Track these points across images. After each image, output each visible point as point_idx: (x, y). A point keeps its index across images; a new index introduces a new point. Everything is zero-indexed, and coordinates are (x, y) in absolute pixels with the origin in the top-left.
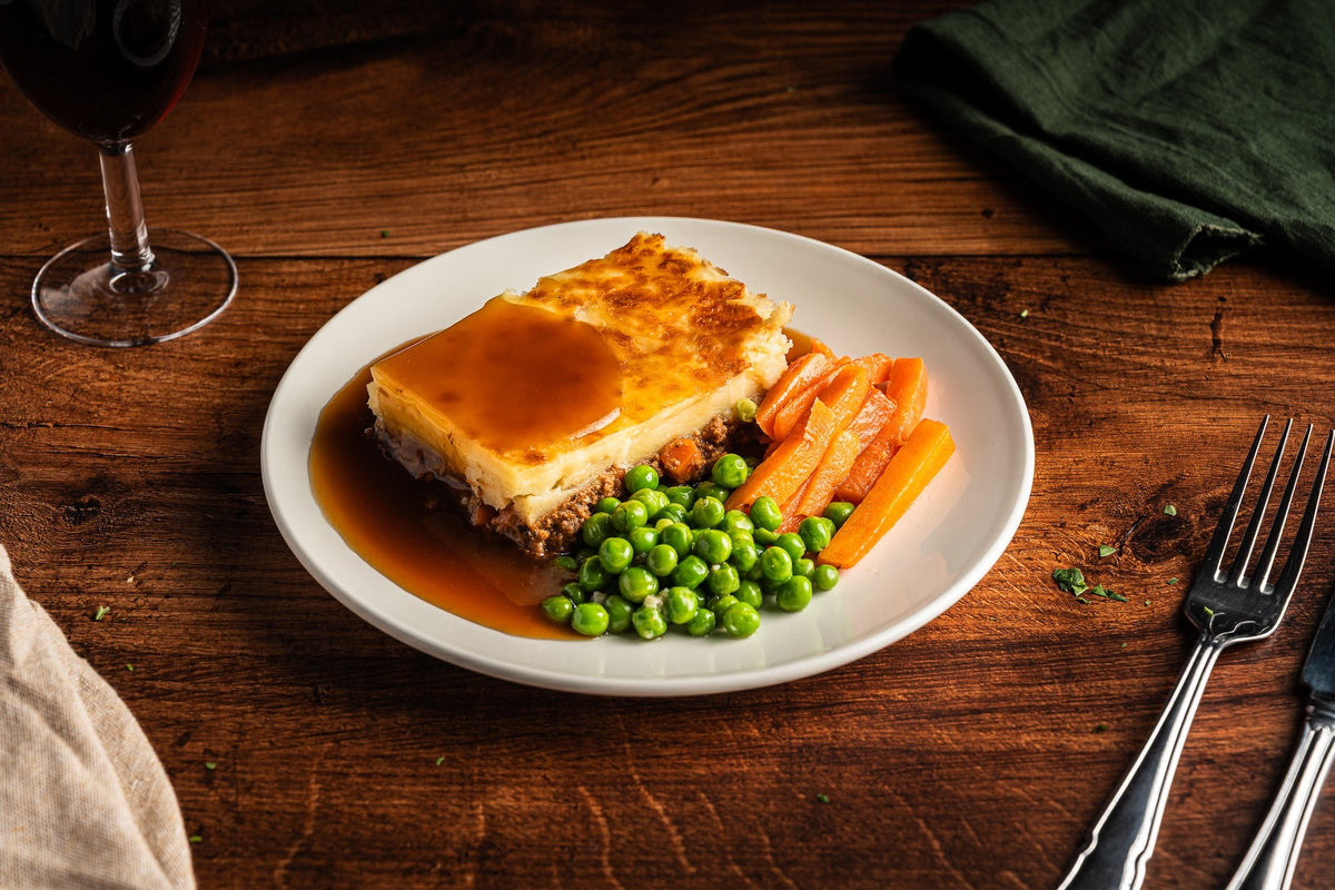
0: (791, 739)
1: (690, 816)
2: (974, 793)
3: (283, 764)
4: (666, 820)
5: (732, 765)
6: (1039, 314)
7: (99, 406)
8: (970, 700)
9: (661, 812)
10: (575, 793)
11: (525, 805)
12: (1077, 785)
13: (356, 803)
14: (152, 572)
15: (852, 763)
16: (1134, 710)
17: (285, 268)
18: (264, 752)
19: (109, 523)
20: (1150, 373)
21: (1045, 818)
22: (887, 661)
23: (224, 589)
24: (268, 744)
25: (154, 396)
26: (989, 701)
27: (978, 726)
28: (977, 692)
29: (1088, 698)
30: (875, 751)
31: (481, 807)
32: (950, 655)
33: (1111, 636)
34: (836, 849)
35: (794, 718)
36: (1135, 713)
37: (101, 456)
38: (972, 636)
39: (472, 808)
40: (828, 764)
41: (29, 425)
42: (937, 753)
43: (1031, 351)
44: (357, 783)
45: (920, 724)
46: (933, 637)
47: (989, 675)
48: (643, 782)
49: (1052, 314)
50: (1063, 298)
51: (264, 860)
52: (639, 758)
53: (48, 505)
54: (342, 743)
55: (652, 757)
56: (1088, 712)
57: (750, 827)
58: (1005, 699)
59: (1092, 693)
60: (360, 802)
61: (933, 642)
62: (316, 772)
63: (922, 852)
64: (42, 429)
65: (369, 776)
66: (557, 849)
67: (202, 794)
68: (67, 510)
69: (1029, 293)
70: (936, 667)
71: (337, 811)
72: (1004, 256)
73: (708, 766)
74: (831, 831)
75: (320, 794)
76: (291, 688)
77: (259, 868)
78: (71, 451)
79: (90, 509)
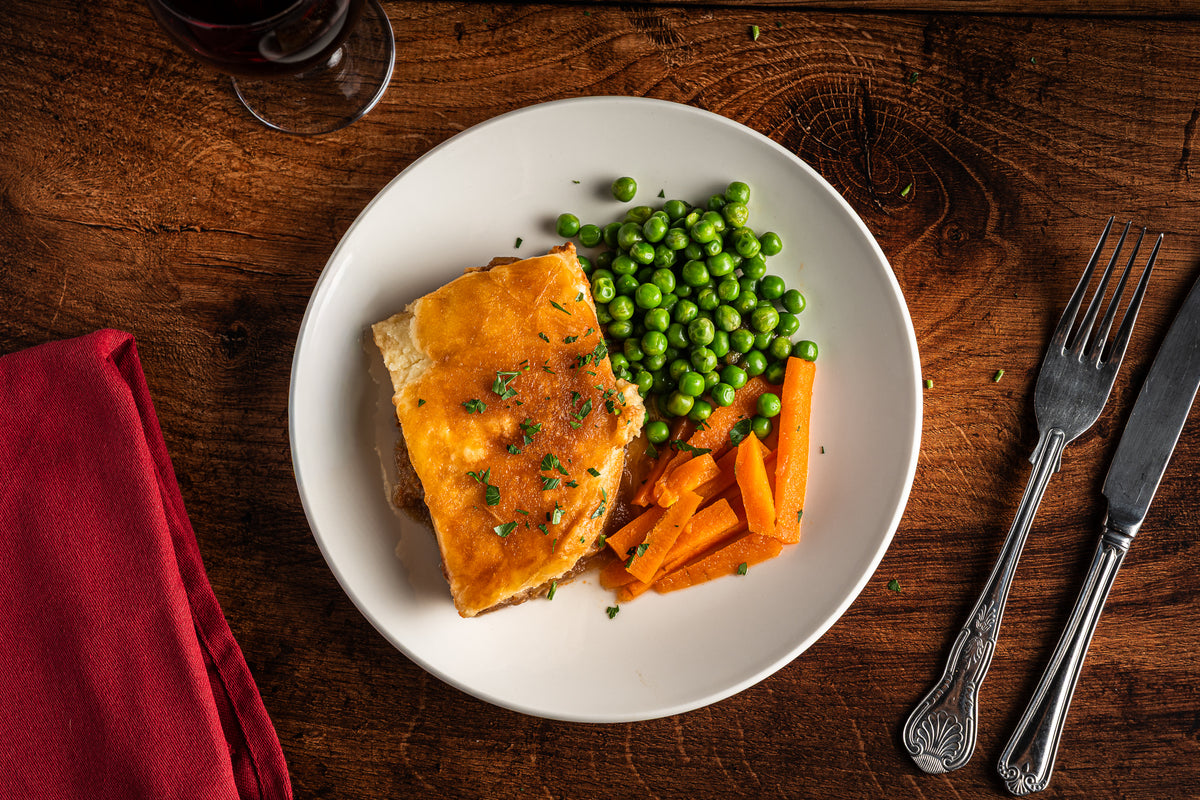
2: (895, 695)
7: (235, 204)
8: (907, 597)
19: (256, 357)
20: (1119, 195)
25: (278, 192)
26: (920, 599)
27: (907, 626)
28: (912, 589)
34: (790, 745)
37: (242, 272)
41: (181, 227)
42: (875, 652)
47: (925, 570)
49: (1046, 107)
50: (1060, 81)
51: (392, 733)
53: (207, 333)
57: (731, 719)
58: (932, 597)
63: (851, 753)
64: (192, 234)
66: (595, 734)
67: (345, 666)
68: (222, 339)
69: (1031, 73)
74: (788, 728)
77: (389, 740)
78: (217, 263)
79: (239, 339)
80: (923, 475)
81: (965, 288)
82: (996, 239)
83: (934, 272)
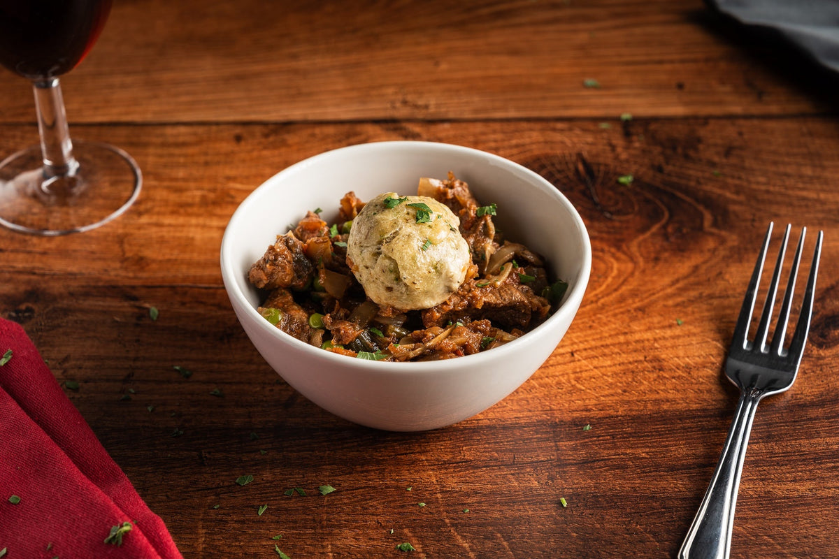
0: (563, 489)
1: (491, 552)
3: (177, 513)
4: (472, 555)
5: (520, 510)
6: (724, 160)
9: (468, 549)
10: (401, 534)
11: (364, 544)
12: (784, 523)
13: (233, 544)
14: (74, 362)
15: (611, 507)
16: (821, 463)
17: (169, 131)
18: (162, 504)
19: (41, 325)
20: (810, 204)
21: (762, 550)
22: (631, 427)
23: (129, 376)
24: (165, 498)
29: (786, 454)
30: (628, 497)
31: (330, 546)
32: (678, 421)
33: (799, 405)
35: (565, 472)
36: (823, 466)
37: (34, 274)
38: (694, 406)
39: (323, 547)
40: (592, 508)
43: (721, 188)
44: (234, 528)
45: (660, 476)
46: (665, 407)
47: (710, 437)
48: (453, 525)
50: (741, 148)
52: (448, 505)
54: (221, 496)
55: (459, 504)
56: (786, 465)
59: (789, 450)
60: (237, 544)
61: (665, 411)
62: (202, 519)
65: (243, 522)
69: (716, 145)
70: (669, 431)
71: (219, 551)
72: (695, 118)
73: (501, 511)
75: (206, 537)
76: (181, 453)
78: (11, 269)
79: (27, 314)
80: (689, 373)
81: (696, 259)
82: (714, 230)
83: (666, 250)
